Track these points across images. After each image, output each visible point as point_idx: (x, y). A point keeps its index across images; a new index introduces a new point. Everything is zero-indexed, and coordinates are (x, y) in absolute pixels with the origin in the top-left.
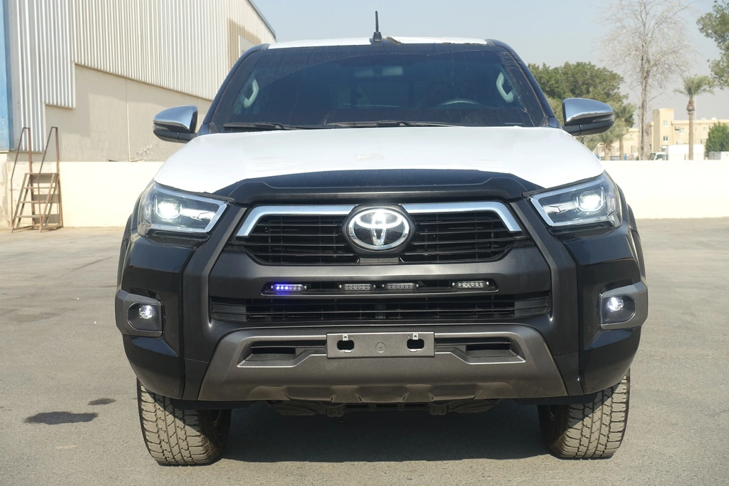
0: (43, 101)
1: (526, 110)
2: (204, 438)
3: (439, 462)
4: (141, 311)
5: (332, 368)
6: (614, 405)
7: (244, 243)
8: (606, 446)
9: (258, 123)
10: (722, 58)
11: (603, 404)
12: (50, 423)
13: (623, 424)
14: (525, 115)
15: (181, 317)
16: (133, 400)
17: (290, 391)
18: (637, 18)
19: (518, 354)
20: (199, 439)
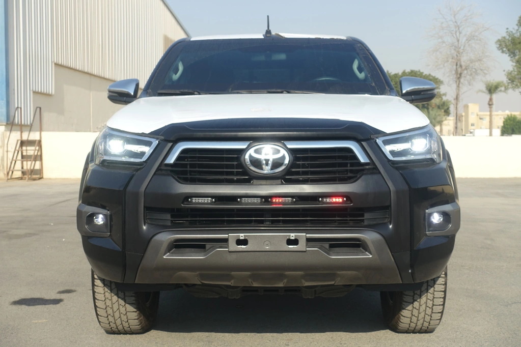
0: (31, 89)
1: (373, 84)
2: (139, 314)
3: (309, 334)
4: (96, 218)
5: (232, 259)
6: (435, 293)
7: (170, 168)
8: (430, 323)
9: (182, 90)
10: (514, 69)
11: (427, 292)
12: (29, 305)
13: (441, 307)
14: (373, 87)
15: (124, 222)
16: (89, 291)
17: (202, 276)
18: (453, 36)
19: (366, 251)
20: (136, 314)
